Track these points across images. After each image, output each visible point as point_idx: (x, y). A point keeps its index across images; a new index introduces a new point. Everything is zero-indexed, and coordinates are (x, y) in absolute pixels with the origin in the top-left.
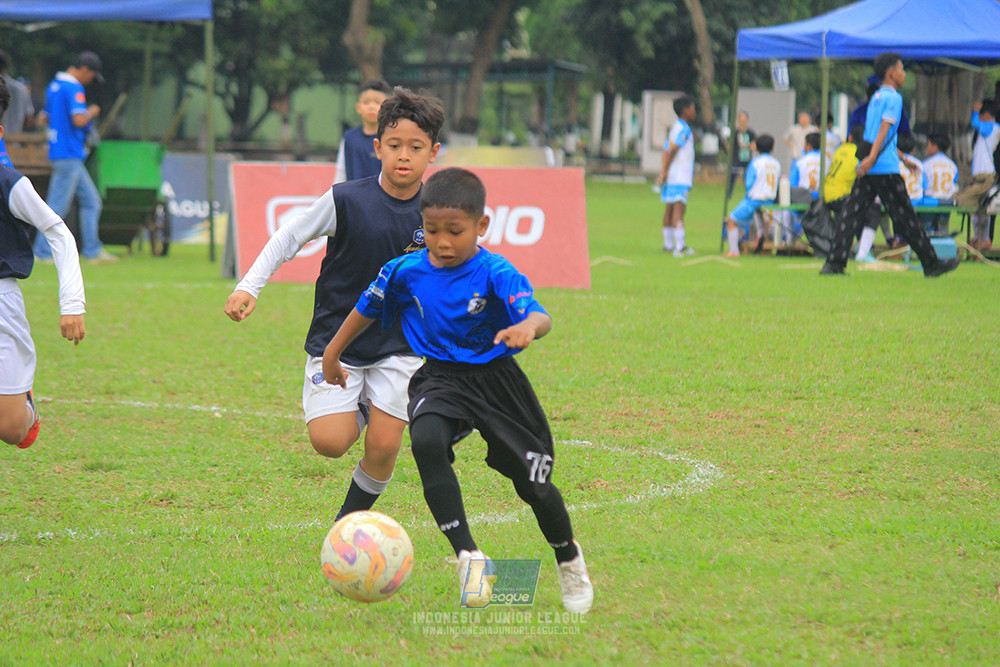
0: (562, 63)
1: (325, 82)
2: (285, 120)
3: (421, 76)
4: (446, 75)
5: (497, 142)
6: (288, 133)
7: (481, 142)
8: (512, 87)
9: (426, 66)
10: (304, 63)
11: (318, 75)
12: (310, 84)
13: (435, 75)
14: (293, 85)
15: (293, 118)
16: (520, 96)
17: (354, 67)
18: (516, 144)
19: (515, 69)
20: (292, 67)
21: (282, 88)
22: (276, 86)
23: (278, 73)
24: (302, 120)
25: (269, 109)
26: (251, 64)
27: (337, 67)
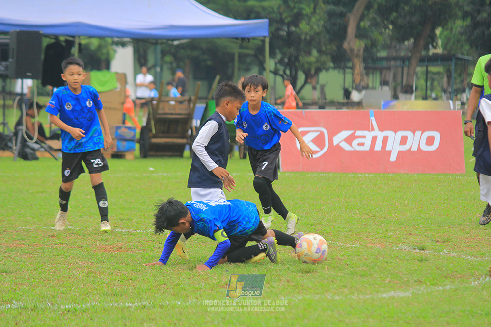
0: (460, 56)
1: (334, 68)
2: (314, 88)
3: (385, 64)
4: (398, 63)
5: (425, 98)
6: (316, 94)
7: (416, 97)
8: (433, 69)
9: (388, 59)
10: (324, 58)
11: (332, 65)
12: (327, 69)
13: (393, 63)
14: (318, 70)
15: (318, 87)
16: (438, 73)
17: (349, 60)
18: (436, 99)
19: (435, 59)
20: (318, 61)
21: (313, 71)
22: (309, 70)
23: (310, 64)
24: (322, 88)
25: (306, 82)
26: (297, 59)
27: (340, 60)
